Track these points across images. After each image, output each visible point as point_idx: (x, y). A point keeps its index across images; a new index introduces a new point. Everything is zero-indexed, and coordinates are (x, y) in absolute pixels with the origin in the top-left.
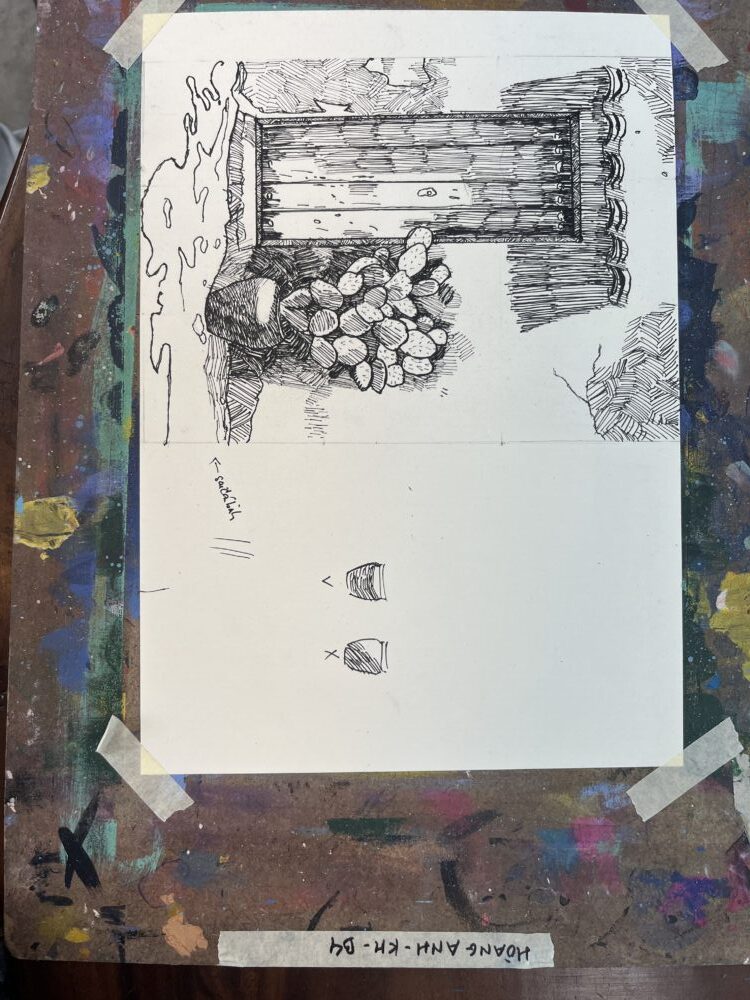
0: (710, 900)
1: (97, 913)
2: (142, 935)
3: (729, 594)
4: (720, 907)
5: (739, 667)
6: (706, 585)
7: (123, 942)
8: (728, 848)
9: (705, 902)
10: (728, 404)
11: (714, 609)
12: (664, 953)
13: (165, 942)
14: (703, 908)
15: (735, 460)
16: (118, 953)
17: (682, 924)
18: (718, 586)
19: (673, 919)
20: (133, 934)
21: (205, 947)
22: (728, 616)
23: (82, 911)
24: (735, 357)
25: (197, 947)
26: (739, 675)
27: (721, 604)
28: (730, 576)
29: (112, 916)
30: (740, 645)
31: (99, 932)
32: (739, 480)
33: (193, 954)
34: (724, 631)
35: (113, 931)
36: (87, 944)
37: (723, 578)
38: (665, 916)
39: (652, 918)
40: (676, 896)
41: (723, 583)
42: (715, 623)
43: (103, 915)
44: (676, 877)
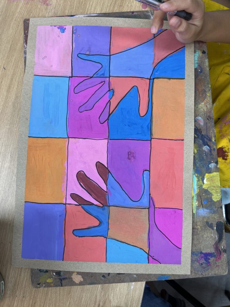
0: (211, 258)
1: (54, 274)
2: (66, 278)
3: (207, 179)
4: (213, 260)
5: (211, 197)
6: (201, 177)
7: (62, 281)
8: (213, 244)
9: (210, 259)
10: (202, 132)
11: (203, 183)
12: (200, 273)
13: (72, 280)
14: (209, 261)
15: (205, 145)
16: (60, 284)
17: (204, 265)
18: (204, 177)
19: (202, 264)
20: (64, 279)
21: (83, 281)
22: (207, 185)
23: (51, 274)
24: (202, 120)
25: (81, 281)
26: (212, 199)
27: (205, 181)
28: (207, 174)
29: (58, 275)
30: (211, 192)
31: (55, 279)
32: (206, 150)
33: (79, 282)
34: (206, 189)
35: (59, 278)
36: (52, 282)
37: (205, 175)
38: (199, 264)
39: (196, 264)
40: (202, 258)
41: (205, 176)
42: (204, 187)
43: (56, 274)
44: (201, 253)
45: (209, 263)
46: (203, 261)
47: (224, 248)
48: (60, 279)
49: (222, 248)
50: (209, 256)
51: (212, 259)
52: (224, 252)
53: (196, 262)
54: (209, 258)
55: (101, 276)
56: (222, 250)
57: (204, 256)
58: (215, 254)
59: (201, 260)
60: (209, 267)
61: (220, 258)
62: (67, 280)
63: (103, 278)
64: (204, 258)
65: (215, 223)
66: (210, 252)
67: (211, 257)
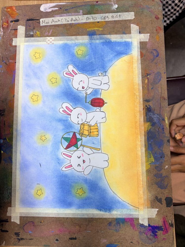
45: (156, 235)
46: (150, 233)
47: (171, 222)
48: (18, 239)
49: (169, 222)
50: (157, 229)
51: (159, 233)
52: (171, 226)
53: (143, 234)
54: (157, 231)
55: (55, 240)
56: (169, 224)
57: (152, 229)
58: (163, 228)
59: (148, 232)
60: (156, 239)
61: (167, 232)
62: (24, 240)
63: (57, 242)
64: (152, 231)
65: (164, 198)
66: (158, 226)
67: (159, 230)
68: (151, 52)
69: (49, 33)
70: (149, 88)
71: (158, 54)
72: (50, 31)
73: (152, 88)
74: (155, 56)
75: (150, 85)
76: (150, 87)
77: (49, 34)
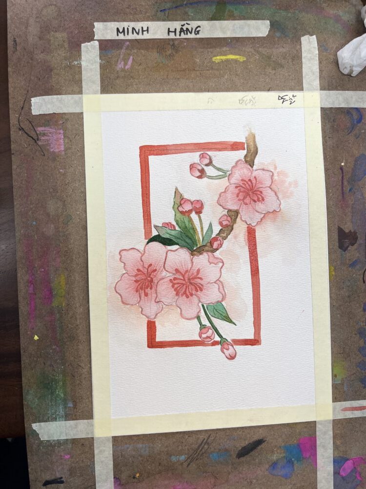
68: (348, 113)
69: (125, 64)
70: (344, 189)
71: (361, 116)
72: (129, 59)
73: (350, 190)
74: (356, 121)
75: (345, 183)
76: (347, 188)
77: (127, 67)
